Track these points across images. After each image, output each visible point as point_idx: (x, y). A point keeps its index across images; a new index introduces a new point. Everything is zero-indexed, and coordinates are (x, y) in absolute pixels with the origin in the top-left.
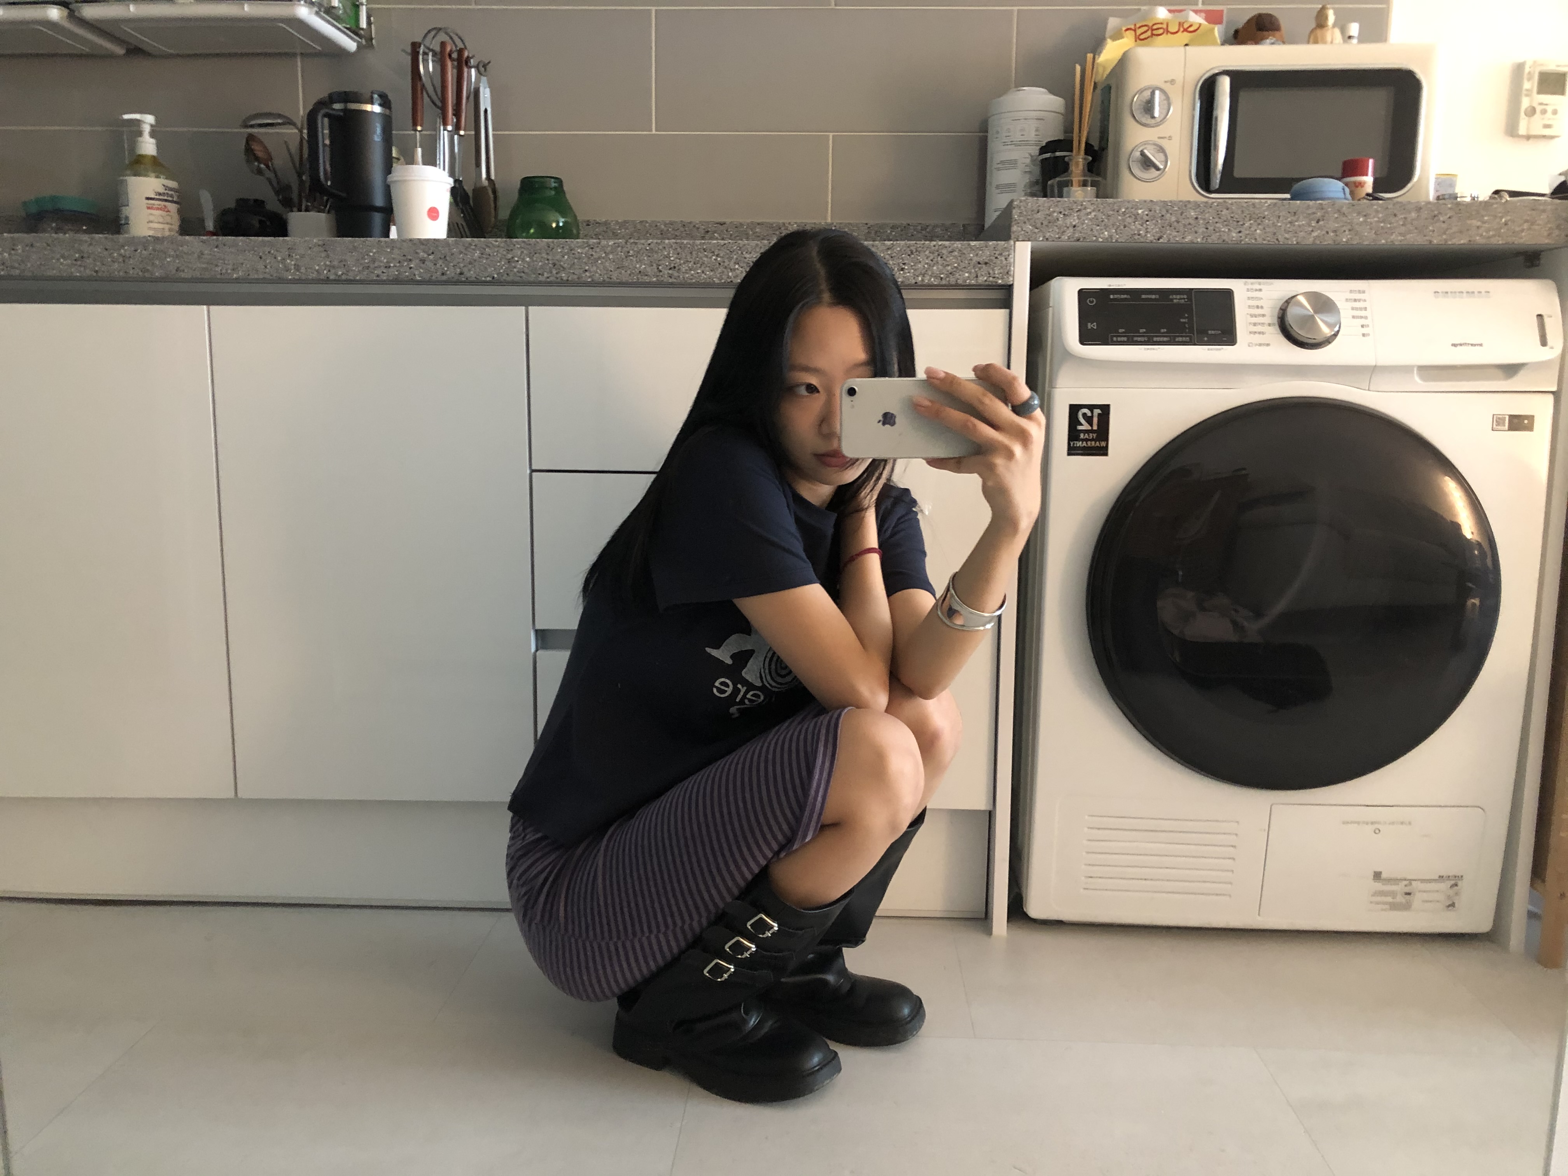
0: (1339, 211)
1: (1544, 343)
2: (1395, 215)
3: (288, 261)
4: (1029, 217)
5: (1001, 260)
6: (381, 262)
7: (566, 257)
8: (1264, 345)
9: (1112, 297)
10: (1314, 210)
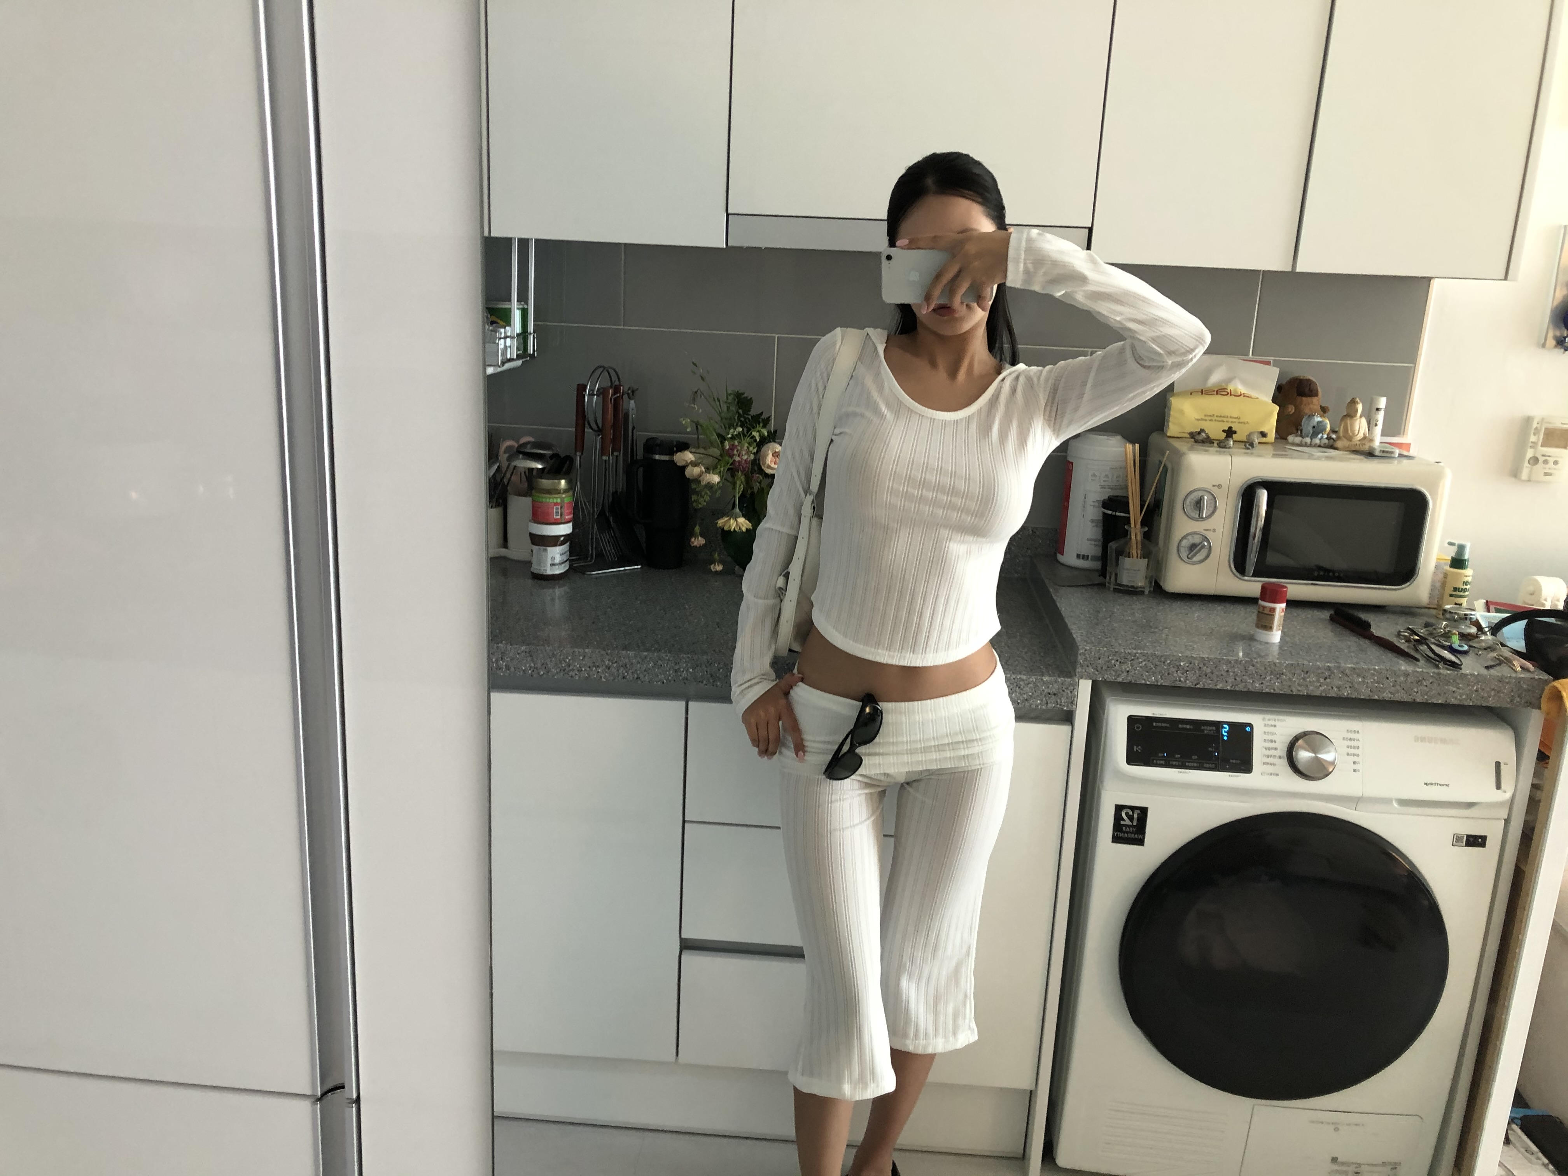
0: (1342, 672)
1: (1498, 787)
2: (1387, 678)
3: (501, 662)
4: (1092, 663)
5: (1068, 693)
6: (575, 666)
7: (721, 670)
8: (1274, 774)
9: (1154, 724)
10: (1323, 671)
